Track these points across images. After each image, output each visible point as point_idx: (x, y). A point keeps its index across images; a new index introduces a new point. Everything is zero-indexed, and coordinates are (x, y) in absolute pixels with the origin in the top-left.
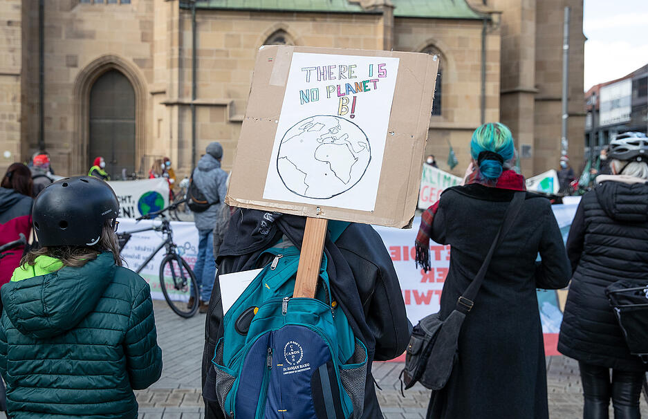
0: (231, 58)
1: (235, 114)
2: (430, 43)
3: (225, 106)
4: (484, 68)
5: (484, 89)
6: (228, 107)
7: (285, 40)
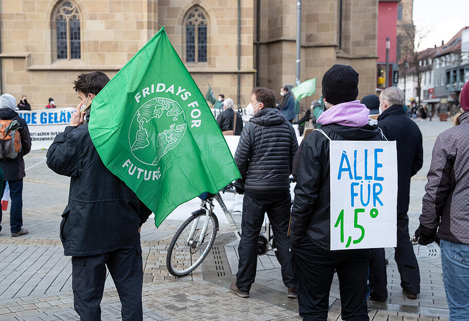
0: (27, 20)
1: (33, 64)
2: (195, 3)
3: (24, 58)
4: (240, 22)
5: (239, 41)
6: (26, 59)
7: (72, 5)
